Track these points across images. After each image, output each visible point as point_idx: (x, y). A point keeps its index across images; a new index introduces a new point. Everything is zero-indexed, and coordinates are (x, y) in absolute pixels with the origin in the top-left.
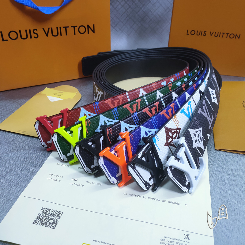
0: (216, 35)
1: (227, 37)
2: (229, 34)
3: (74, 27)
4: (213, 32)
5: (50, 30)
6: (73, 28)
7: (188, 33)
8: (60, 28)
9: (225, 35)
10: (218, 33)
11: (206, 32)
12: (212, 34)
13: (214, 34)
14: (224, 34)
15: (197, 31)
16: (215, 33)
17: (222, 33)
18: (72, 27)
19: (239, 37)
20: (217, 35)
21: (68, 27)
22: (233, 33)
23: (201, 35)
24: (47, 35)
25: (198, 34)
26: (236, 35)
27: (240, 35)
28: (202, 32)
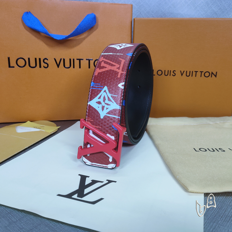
1: (201, 76)
2: (203, 72)
3: (89, 60)
4: (184, 71)
5: (62, 61)
8: (74, 60)
9: (199, 74)
10: (190, 71)
11: (175, 71)
12: (182, 73)
13: (185, 73)
14: (197, 72)
16: (187, 71)
17: (195, 71)
18: (87, 60)
19: (215, 74)
20: (189, 74)
21: (83, 59)
22: (207, 71)
23: (170, 75)
24: (58, 66)
25: (166, 74)
26: (212, 73)
27: (217, 72)
28: (170, 71)
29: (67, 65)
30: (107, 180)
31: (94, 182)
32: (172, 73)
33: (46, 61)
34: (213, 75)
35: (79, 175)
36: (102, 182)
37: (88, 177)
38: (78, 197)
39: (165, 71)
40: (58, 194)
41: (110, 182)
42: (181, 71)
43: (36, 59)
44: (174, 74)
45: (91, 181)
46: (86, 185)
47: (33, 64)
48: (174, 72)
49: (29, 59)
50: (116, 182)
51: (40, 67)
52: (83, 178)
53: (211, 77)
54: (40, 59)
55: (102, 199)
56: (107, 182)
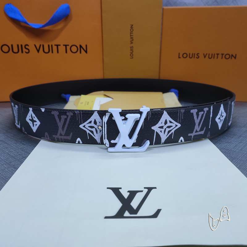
0: (210, 57)
1: (222, 58)
3: (66, 46)
4: (207, 54)
9: (220, 56)
10: (212, 54)
13: (207, 56)
16: (209, 54)
19: (235, 57)
21: (60, 45)
23: (194, 57)
24: (38, 51)
25: (191, 56)
26: (232, 55)
28: (195, 54)
29: (46, 50)
32: (196, 56)
39: (190, 54)
42: (204, 54)
43: (18, 45)
44: (198, 57)
47: (15, 50)
48: (198, 55)
49: (12, 45)
51: (22, 52)
53: (231, 58)
54: (22, 46)
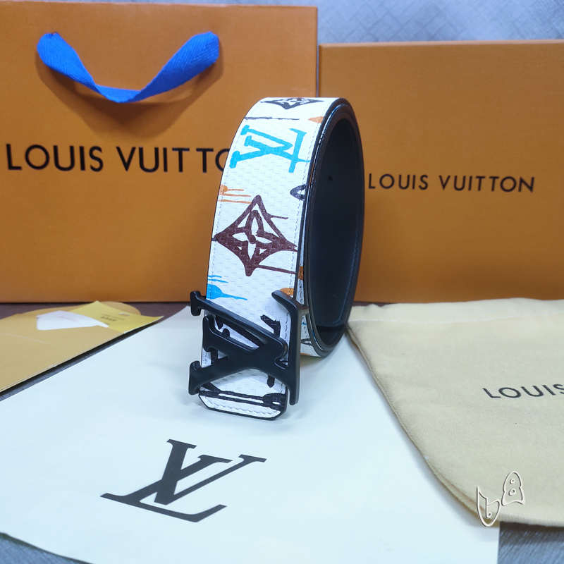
2: (497, 178)
5: (137, 152)
6: (201, 154)
7: (372, 185)
8: (165, 150)
11: (426, 176)
12: (444, 181)
14: (483, 180)
15: (400, 176)
17: (477, 177)
18: (198, 150)
20: (463, 184)
22: (509, 175)
27: (533, 179)
30: (242, 456)
31: (206, 461)
33: (96, 153)
34: (524, 186)
35: (170, 441)
36: (227, 461)
37: (193, 447)
38: (156, 501)
40: (105, 493)
41: (248, 460)
45: (200, 459)
46: (182, 468)
50: (263, 460)
52: (179, 449)
55: (220, 507)
56: (242, 460)
